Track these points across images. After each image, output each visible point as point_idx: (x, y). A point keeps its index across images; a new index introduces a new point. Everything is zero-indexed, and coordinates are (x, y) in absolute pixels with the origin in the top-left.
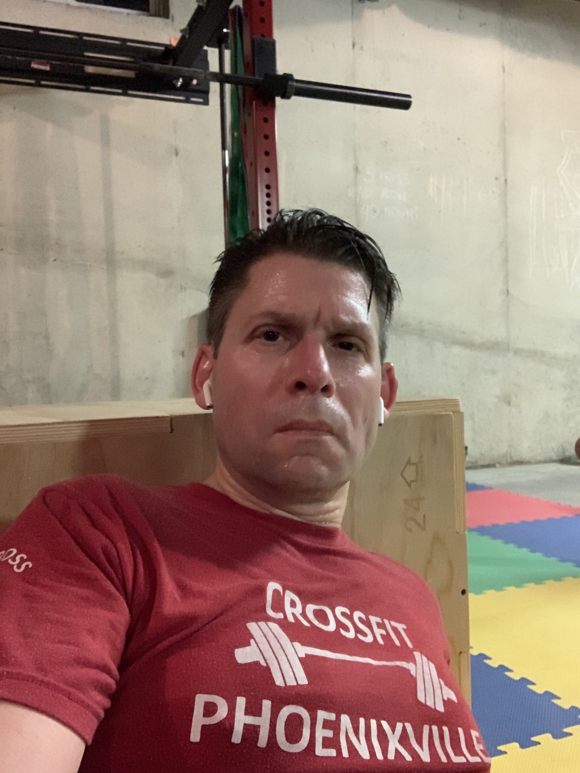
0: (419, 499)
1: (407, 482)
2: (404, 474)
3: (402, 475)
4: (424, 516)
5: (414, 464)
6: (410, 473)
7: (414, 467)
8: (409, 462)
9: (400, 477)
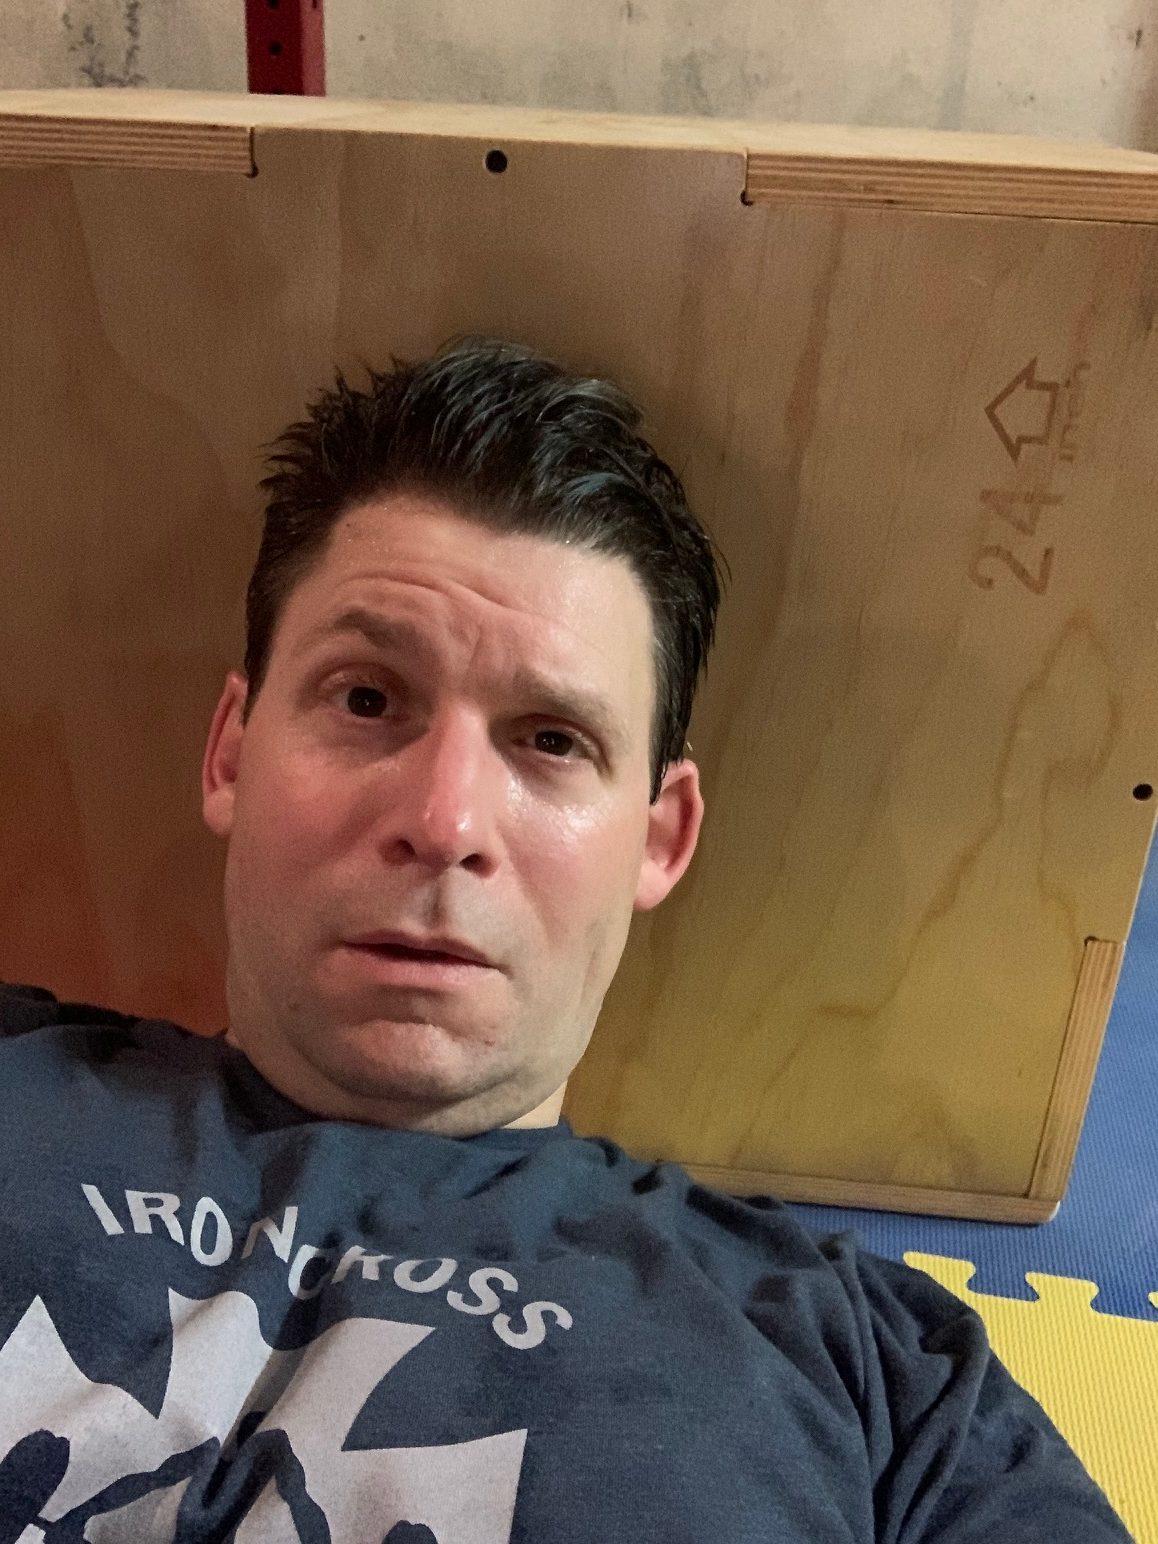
0: (1039, 499)
1: (1005, 438)
2: (998, 411)
3: (990, 411)
4: (1048, 553)
5: (1044, 386)
6: (1024, 413)
7: (1047, 395)
8: (1027, 376)
9: (984, 416)
